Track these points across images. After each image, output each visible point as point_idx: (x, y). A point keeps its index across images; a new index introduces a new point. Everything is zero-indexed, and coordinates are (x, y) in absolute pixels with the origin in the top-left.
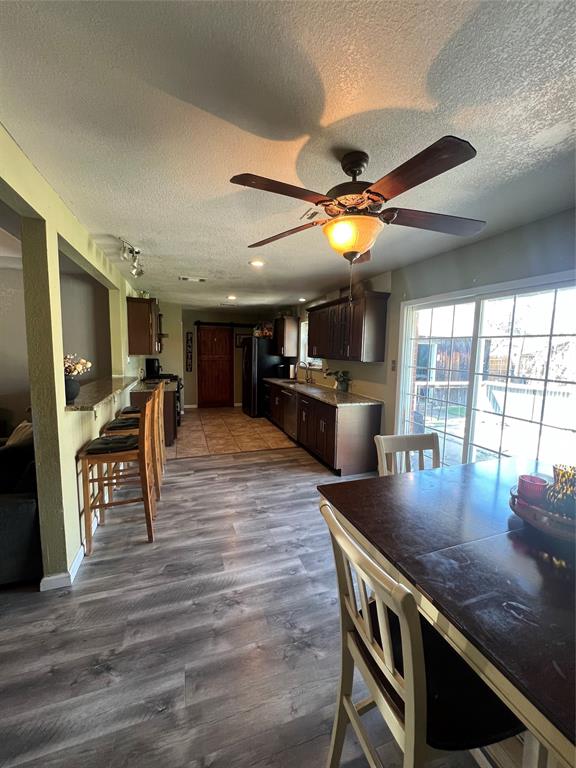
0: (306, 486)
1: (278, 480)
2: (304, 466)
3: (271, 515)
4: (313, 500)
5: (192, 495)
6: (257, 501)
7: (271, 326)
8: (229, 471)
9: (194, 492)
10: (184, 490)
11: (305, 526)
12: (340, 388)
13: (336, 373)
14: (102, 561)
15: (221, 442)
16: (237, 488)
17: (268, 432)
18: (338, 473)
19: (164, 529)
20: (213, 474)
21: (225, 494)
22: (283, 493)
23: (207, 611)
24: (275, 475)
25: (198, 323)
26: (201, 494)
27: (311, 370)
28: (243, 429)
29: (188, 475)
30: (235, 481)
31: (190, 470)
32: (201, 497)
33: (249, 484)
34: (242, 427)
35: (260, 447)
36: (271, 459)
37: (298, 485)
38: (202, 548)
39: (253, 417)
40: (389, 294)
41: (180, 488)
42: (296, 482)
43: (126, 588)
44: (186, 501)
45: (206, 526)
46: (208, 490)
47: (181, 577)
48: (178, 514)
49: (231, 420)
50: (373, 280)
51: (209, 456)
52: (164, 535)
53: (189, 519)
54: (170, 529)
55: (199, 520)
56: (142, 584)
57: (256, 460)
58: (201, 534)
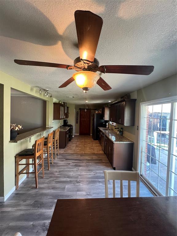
0: (100, 173)
1: (91, 168)
2: (103, 163)
3: (81, 185)
4: (100, 180)
5: (59, 170)
6: (79, 177)
7: (101, 110)
8: (76, 161)
9: (61, 168)
10: (58, 167)
11: (91, 193)
12: (119, 134)
13: (118, 128)
14: (19, 193)
15: (80, 149)
16: (75, 169)
17: (97, 146)
18: (114, 169)
19: (43, 183)
20: (70, 162)
21: (70, 171)
22: (90, 174)
23: (34, 231)
24: (91, 165)
25: (80, 109)
26: (62, 170)
27: (113, 125)
28: (89, 144)
29: (63, 161)
30: (76, 166)
31: (65, 159)
32: (62, 171)
33: (80, 168)
34: (89, 143)
35: (91, 152)
36: (93, 158)
37: (97, 171)
38: (51, 195)
39: (94, 140)
40: (136, 99)
41: (58, 166)
42: (97, 170)
43: (17, 208)
44: (57, 172)
45: (57, 185)
46: (66, 168)
47: (36, 208)
48: (51, 177)
49: (86, 140)
50: (131, 94)
51: (73, 154)
52: (42, 186)
53: (53, 180)
54: (46, 183)
55: (56, 182)
56: (23, 208)
57: (87, 158)
58: (54, 188)
